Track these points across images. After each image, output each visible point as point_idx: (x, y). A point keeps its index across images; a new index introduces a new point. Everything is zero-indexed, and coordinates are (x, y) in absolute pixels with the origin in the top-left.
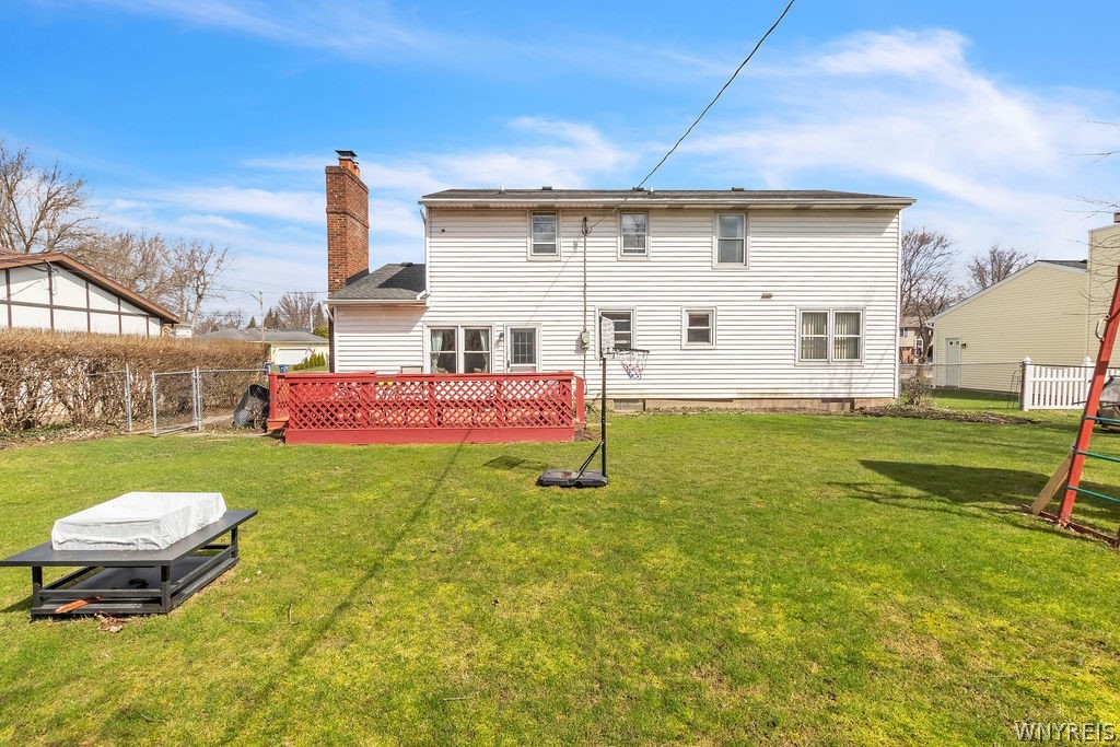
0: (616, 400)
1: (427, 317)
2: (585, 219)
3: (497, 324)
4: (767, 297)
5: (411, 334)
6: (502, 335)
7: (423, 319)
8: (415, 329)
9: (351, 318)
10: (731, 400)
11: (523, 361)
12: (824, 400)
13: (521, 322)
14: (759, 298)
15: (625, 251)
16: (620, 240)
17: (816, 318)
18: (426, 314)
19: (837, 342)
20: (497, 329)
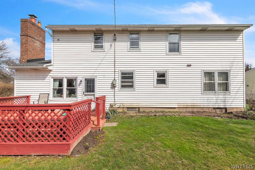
0: (127, 108)
1: (51, 74)
2: (115, 35)
3: (79, 77)
4: (189, 66)
5: (45, 81)
6: (81, 81)
7: (50, 75)
8: (47, 79)
9: (21, 74)
10: (175, 108)
11: (90, 92)
12: (214, 108)
13: (89, 76)
14: (186, 66)
15: (131, 48)
16: (129, 43)
17: (209, 75)
18: (51, 73)
19: (219, 84)
20: (79, 79)
